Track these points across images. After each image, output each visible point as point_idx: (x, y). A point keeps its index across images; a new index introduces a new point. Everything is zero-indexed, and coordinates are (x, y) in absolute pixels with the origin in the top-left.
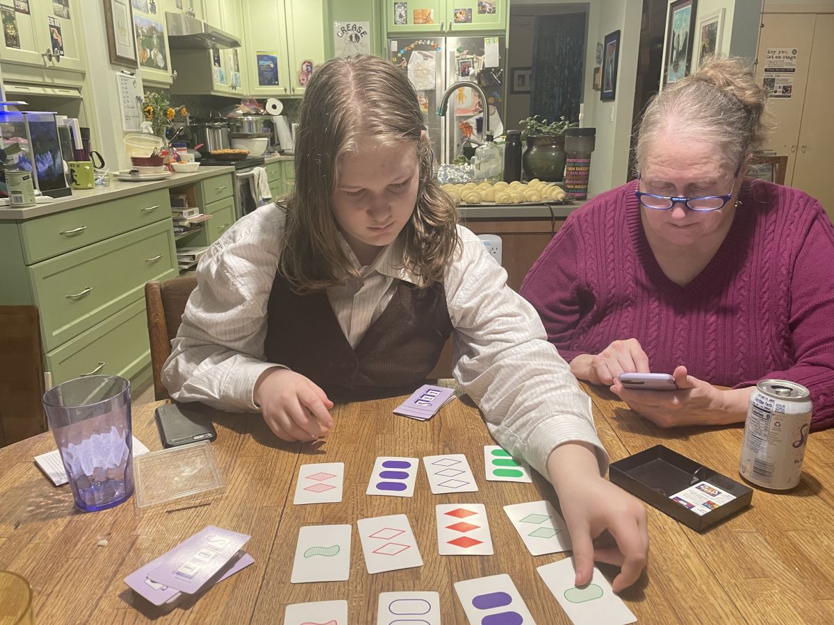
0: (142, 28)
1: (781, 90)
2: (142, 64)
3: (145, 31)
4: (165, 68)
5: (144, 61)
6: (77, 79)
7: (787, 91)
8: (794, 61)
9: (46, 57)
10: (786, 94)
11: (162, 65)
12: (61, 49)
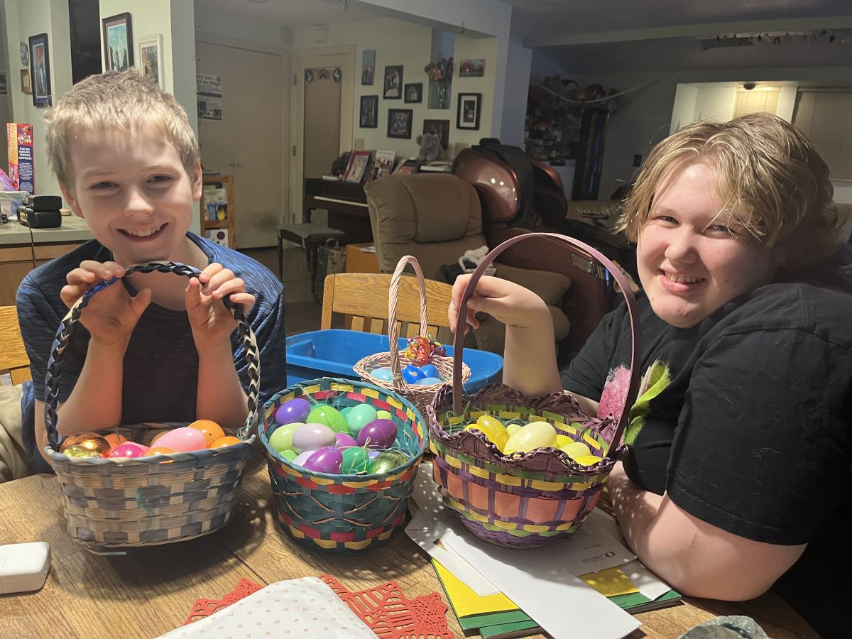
1: (212, 113)
7: (218, 114)
8: (220, 88)
10: (218, 117)
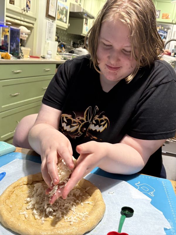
0: (60, 7)
2: (58, 19)
3: (61, 8)
4: (66, 22)
5: (59, 19)
6: (33, 20)
9: (23, 11)
11: (65, 21)
12: (29, 8)
